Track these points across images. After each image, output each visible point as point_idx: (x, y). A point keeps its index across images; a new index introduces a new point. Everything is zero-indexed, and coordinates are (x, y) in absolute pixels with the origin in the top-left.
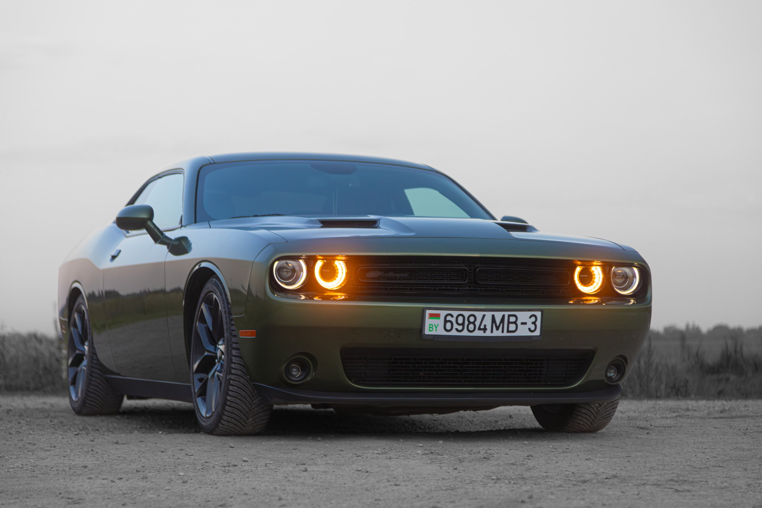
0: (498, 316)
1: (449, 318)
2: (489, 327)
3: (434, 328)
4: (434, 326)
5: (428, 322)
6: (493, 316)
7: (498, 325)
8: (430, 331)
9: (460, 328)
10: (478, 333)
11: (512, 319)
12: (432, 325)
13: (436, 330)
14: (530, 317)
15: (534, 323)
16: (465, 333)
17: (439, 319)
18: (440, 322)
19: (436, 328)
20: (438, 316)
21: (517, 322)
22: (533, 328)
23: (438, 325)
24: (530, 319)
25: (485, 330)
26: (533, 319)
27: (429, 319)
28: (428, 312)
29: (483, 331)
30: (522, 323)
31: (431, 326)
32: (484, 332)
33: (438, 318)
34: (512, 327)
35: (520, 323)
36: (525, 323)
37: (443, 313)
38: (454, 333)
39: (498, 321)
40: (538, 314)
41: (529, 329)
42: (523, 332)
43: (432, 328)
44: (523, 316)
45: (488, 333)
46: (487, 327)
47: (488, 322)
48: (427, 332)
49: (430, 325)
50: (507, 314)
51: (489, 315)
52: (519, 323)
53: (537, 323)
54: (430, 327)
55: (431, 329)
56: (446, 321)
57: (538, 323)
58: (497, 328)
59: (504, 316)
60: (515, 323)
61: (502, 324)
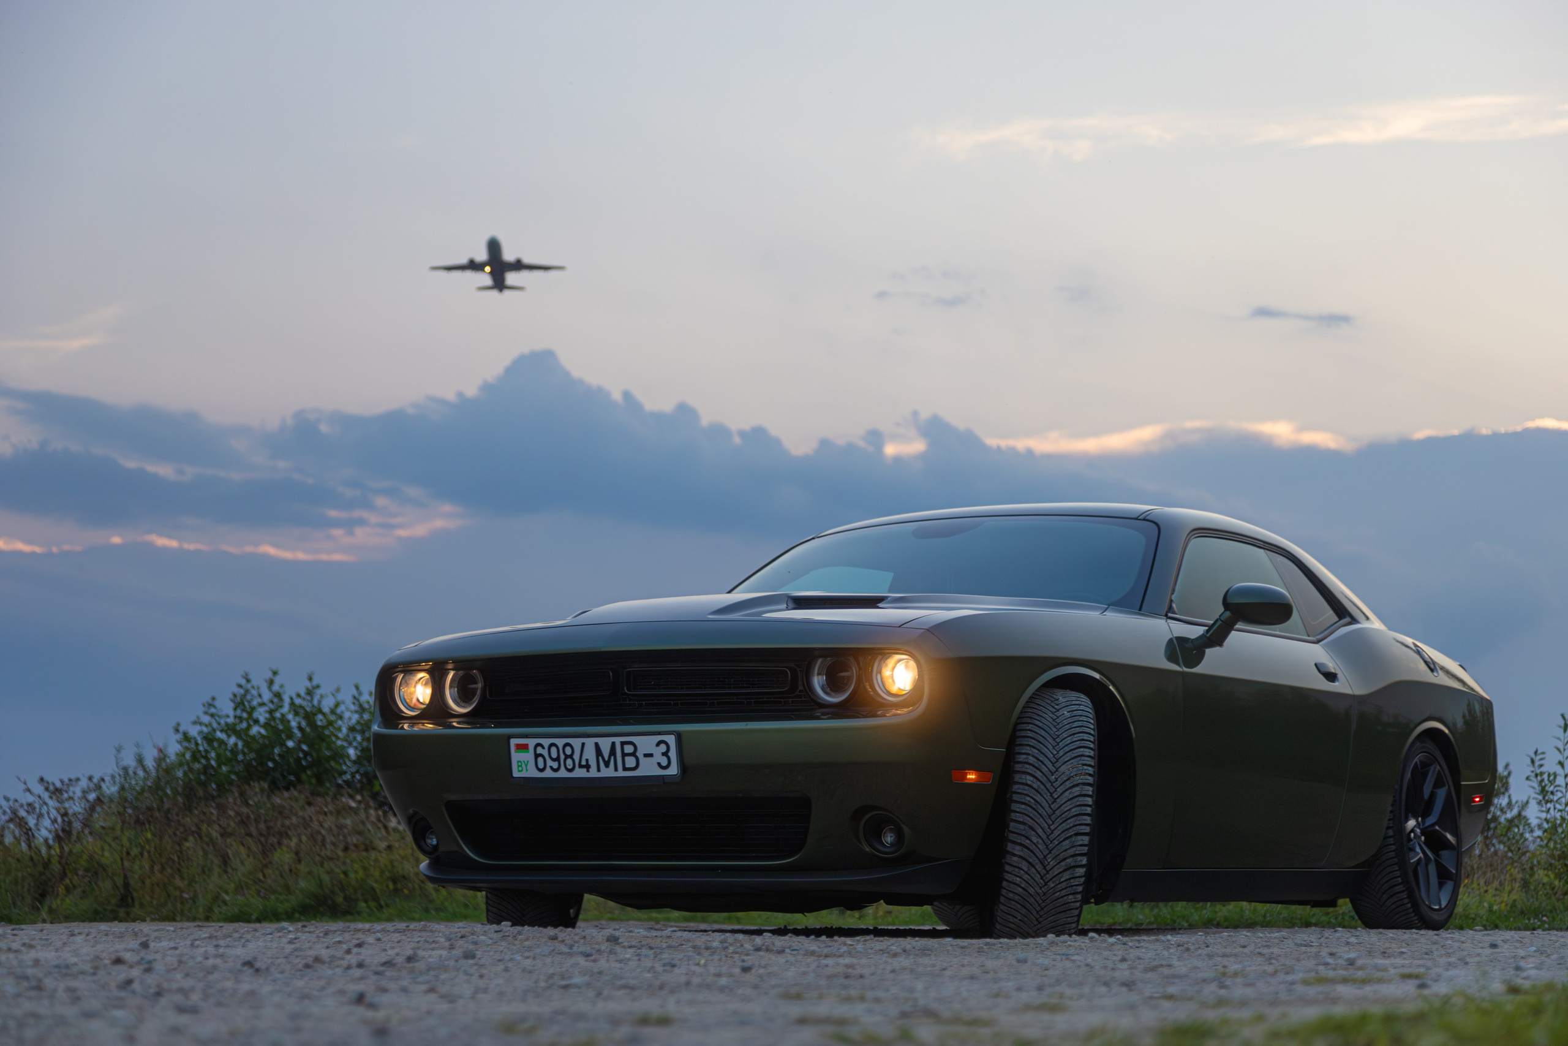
0: (605, 744)
1: (539, 750)
2: (593, 763)
3: (524, 766)
4: (523, 763)
5: (516, 757)
6: (597, 744)
7: (606, 759)
8: (519, 771)
9: (555, 765)
10: (580, 773)
11: (629, 749)
12: (520, 762)
13: (527, 770)
14: (658, 744)
15: (665, 754)
16: (563, 773)
17: (529, 752)
18: (529, 756)
19: (526, 766)
20: (524, 747)
21: (637, 754)
22: (664, 763)
23: (528, 762)
24: (658, 748)
25: (587, 767)
26: (663, 748)
27: (516, 752)
28: (514, 742)
29: (585, 770)
30: (646, 755)
31: (520, 764)
32: (588, 771)
33: (525, 750)
34: (630, 762)
35: (642, 755)
36: (651, 755)
37: (531, 742)
38: (548, 774)
39: (606, 753)
40: (671, 740)
41: (659, 764)
42: (648, 769)
43: (521, 766)
44: (646, 744)
45: (593, 773)
46: (590, 763)
47: (590, 754)
48: (516, 774)
49: (518, 762)
50: (618, 740)
51: (590, 742)
52: (640, 754)
53: (669, 754)
54: (519, 766)
55: (520, 769)
56: (537, 756)
57: (673, 754)
58: (607, 764)
59: (613, 744)
60: (634, 754)
61: (612, 758)
